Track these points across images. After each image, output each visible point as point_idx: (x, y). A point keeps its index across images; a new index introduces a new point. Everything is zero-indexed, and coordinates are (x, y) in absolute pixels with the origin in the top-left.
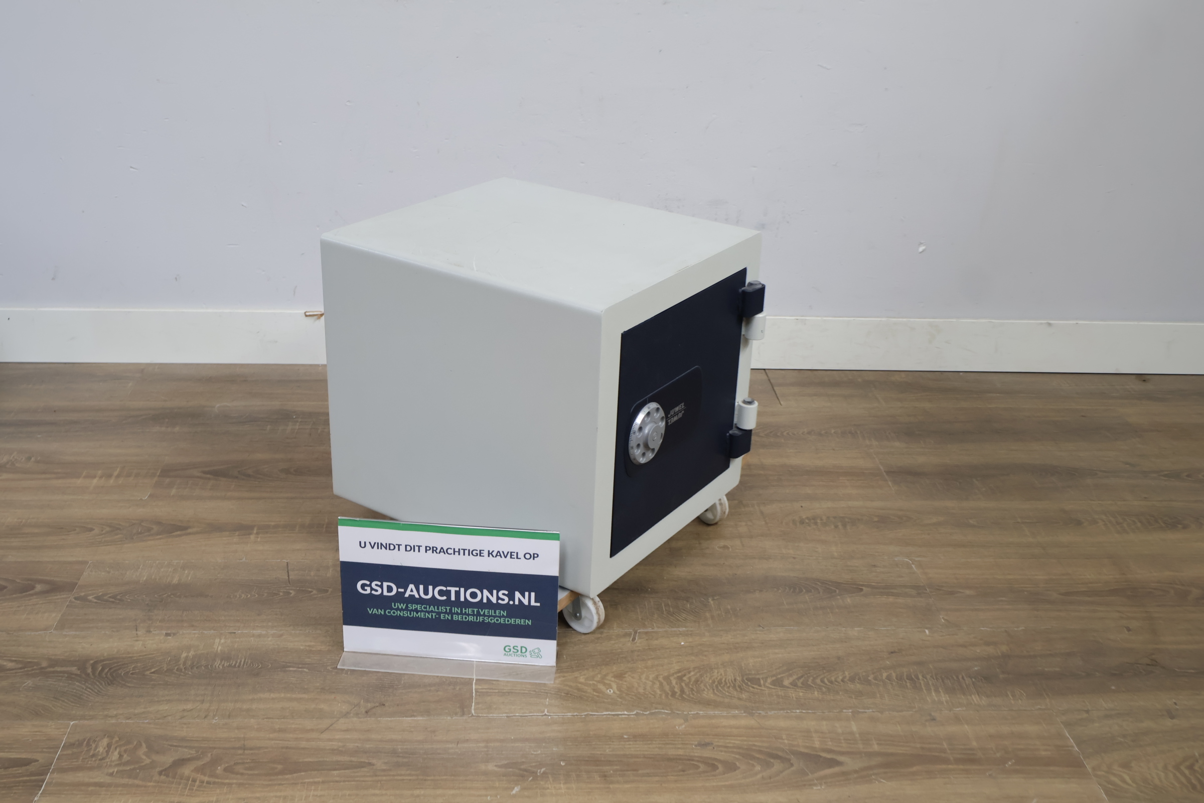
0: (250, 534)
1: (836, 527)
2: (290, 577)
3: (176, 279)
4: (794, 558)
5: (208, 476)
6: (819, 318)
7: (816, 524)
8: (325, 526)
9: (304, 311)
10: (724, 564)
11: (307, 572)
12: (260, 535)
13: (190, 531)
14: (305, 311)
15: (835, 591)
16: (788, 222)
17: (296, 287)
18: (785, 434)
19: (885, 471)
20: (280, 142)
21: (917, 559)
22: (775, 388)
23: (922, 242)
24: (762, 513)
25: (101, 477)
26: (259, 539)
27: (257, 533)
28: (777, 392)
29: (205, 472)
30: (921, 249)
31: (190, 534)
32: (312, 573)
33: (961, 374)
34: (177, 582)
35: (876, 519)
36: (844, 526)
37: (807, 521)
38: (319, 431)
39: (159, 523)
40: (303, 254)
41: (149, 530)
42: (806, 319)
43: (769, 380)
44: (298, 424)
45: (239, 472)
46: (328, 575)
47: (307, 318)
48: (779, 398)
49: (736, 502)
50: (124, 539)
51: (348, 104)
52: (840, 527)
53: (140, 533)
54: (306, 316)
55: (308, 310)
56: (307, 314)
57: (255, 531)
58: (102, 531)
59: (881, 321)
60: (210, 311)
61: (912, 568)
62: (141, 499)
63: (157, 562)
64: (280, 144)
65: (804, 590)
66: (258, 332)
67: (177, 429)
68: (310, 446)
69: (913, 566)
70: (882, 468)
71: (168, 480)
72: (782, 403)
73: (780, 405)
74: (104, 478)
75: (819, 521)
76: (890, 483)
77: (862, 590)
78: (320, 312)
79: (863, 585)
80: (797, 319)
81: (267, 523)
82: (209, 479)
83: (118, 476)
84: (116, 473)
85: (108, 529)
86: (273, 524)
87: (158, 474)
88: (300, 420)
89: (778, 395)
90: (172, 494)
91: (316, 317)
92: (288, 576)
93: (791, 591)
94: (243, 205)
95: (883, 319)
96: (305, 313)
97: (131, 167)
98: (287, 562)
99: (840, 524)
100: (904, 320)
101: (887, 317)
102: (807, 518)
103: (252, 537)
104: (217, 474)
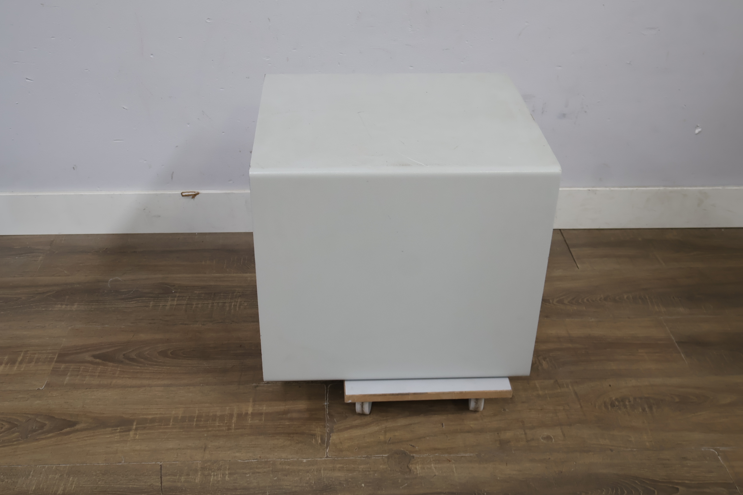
0: (130, 430)
1: (644, 410)
2: (163, 484)
3: (74, 168)
4: (611, 450)
5: (98, 360)
6: (608, 189)
7: (625, 406)
8: (195, 419)
9: (180, 192)
10: (550, 458)
11: (178, 476)
12: (139, 432)
13: (78, 427)
14: (182, 192)
15: (654, 492)
16: (586, 112)
17: (173, 172)
18: (585, 300)
19: (676, 342)
20: (152, 54)
21: (722, 449)
22: (571, 250)
23: (699, 125)
24: (576, 394)
25: (7, 364)
26: (137, 437)
27: (136, 429)
28: (572, 252)
29: (95, 357)
30: (697, 131)
31: (78, 431)
32: (183, 479)
33: (723, 230)
34: (62, 492)
35: (677, 400)
36: (650, 407)
37: (617, 403)
38: (194, 306)
39: (50, 417)
40: (177, 146)
41: (42, 426)
42: (596, 190)
43: (565, 241)
44: (176, 299)
45: (124, 355)
46: (197, 481)
47: (183, 197)
48: (576, 260)
49: (552, 381)
50: (20, 438)
51: (208, 21)
52: (647, 409)
53: (35, 431)
54: (183, 196)
55: (184, 191)
56: (183, 194)
57: (134, 427)
58: (2, 428)
59: (659, 190)
60: (103, 193)
61: (718, 460)
62: (39, 389)
63: (47, 466)
64: (152, 56)
65: (626, 491)
66: (145, 209)
67: (75, 307)
68: (186, 324)
69: (719, 457)
70: (673, 338)
71: (63, 366)
72: (578, 266)
73: (577, 268)
74: (9, 365)
75: (627, 403)
76: (683, 355)
77: (678, 489)
78: (194, 192)
79: (678, 484)
80: (589, 190)
81: (145, 417)
82: (98, 364)
83: (21, 363)
84: (20, 359)
85: (7, 426)
86: (150, 417)
87: (55, 359)
88: (177, 295)
89: (575, 257)
90: (65, 382)
91: (191, 196)
92: (161, 483)
93: (614, 493)
94: (124, 108)
95: (662, 188)
96: (182, 193)
97: (27, 79)
98: (161, 465)
99: (646, 406)
100: (679, 188)
101: (664, 186)
102: (616, 399)
103: (132, 433)
104: (106, 358)
